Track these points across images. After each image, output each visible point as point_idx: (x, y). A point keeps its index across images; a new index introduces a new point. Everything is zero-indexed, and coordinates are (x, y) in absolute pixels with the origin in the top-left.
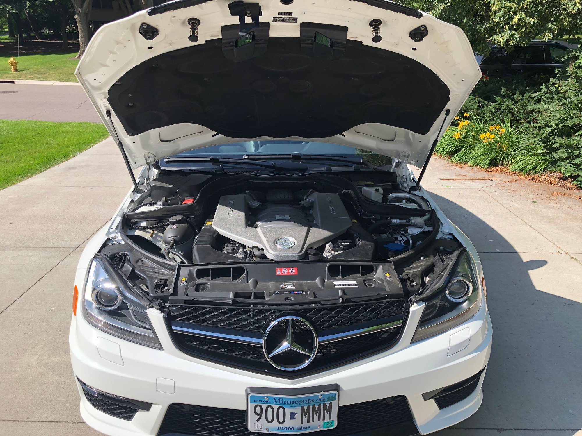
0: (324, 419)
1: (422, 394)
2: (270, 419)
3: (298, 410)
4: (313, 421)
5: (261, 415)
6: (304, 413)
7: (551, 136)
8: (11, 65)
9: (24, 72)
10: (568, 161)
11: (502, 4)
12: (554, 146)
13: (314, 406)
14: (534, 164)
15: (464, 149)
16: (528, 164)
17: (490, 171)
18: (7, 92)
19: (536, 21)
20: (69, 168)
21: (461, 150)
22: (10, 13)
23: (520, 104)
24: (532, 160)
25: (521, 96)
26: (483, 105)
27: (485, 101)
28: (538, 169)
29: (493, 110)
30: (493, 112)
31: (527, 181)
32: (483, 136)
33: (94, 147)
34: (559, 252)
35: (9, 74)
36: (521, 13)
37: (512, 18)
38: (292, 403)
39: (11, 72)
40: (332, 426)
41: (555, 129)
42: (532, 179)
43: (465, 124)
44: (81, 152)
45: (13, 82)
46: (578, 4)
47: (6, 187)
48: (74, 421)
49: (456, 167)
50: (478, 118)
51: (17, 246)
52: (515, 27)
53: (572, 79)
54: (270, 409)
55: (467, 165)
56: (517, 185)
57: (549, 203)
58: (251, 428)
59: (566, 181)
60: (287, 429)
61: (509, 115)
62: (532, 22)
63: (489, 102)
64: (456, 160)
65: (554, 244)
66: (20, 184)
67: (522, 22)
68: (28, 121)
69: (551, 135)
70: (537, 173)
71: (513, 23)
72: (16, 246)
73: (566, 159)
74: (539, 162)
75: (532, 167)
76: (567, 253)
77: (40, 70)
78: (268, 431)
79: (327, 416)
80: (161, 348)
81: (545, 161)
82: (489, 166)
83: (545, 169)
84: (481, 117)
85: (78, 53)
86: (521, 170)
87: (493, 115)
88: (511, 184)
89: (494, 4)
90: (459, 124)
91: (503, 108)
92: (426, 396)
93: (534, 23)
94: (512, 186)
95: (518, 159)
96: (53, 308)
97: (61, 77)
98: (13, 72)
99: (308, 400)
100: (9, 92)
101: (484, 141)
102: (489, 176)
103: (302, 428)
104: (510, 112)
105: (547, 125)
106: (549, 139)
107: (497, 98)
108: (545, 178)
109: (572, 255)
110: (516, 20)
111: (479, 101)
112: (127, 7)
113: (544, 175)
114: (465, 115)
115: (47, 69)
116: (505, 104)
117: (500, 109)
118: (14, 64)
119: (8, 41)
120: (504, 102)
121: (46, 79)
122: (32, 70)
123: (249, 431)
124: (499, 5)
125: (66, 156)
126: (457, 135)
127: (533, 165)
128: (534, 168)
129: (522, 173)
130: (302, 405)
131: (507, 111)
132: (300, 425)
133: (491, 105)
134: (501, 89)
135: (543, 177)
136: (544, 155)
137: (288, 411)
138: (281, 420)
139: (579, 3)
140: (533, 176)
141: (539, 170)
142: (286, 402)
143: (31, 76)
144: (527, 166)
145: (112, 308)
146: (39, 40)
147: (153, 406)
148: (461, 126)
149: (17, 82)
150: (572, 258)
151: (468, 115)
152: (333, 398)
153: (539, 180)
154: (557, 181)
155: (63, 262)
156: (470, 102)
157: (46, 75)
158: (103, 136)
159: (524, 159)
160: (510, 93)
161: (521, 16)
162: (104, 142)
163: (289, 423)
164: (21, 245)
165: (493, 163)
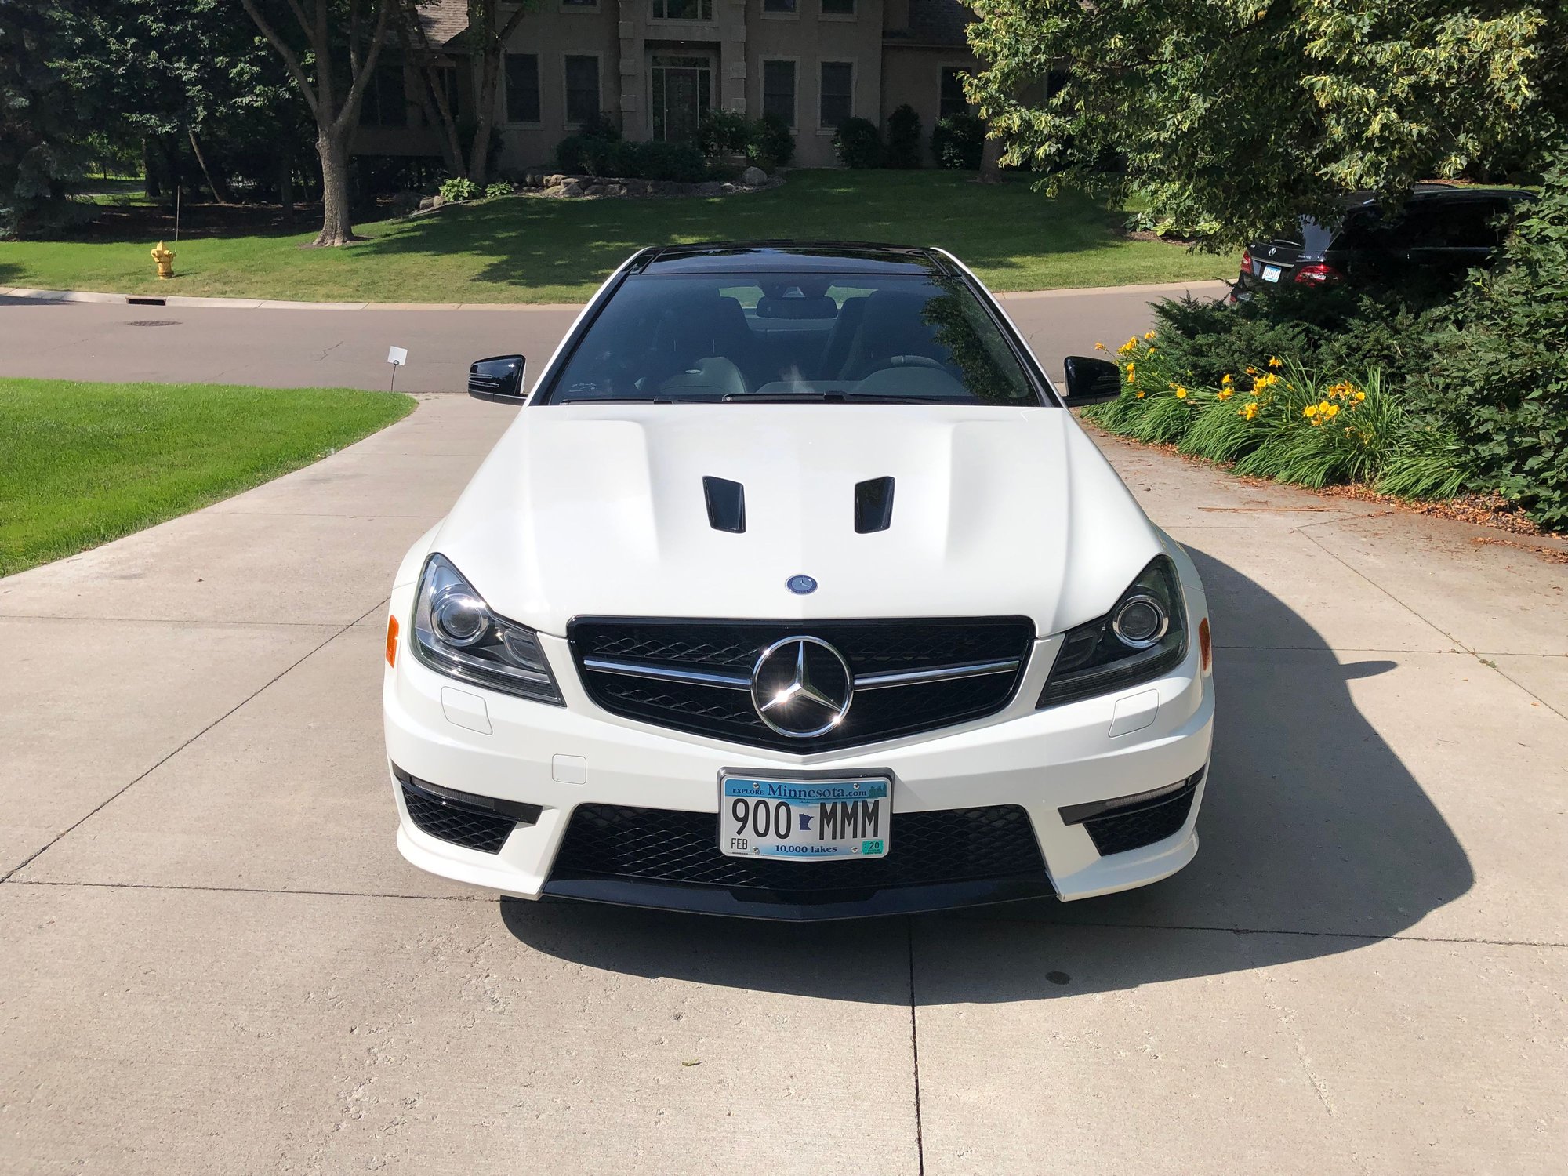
0: (863, 835)
1: (1059, 809)
2: (762, 830)
3: (814, 811)
4: (843, 837)
5: (745, 820)
6: (827, 817)
7: (1474, 407)
8: (156, 260)
9: (189, 278)
10: (1513, 464)
11: (1341, 90)
12: (1482, 430)
13: (844, 805)
14: (1435, 476)
15: (1266, 443)
16: (1422, 476)
17: (1328, 495)
18: (151, 324)
19: (1425, 130)
20: (314, 480)
21: (1258, 447)
22: (153, 136)
23: (1408, 336)
24: (1429, 466)
25: (1411, 316)
26: (1319, 339)
27: (1323, 329)
28: (1445, 488)
29: (1343, 352)
30: (1341, 356)
31: (1416, 516)
32: (1312, 411)
33: (369, 438)
34: (1454, 651)
35: (152, 282)
36: (1388, 112)
37: (1368, 123)
38: (803, 796)
39: (156, 279)
40: (879, 852)
41: (1482, 389)
42: (1429, 511)
43: (1269, 383)
44: (338, 449)
45: (162, 303)
46: (1524, 89)
47: (179, 515)
48: (376, 893)
49: (1243, 485)
50: (1303, 369)
51: (221, 620)
52: (1377, 144)
53: (1518, 266)
54: (762, 808)
55: (1273, 482)
56: (1390, 523)
57: (1460, 560)
58: (727, 848)
59: (1512, 514)
60: (795, 850)
61: (1383, 363)
62: (1415, 133)
63: (1333, 332)
64: (1246, 471)
65: (1448, 635)
66: (208, 509)
67: (1391, 133)
68: (208, 386)
69: (1474, 403)
70: (1442, 497)
71: (1369, 134)
72: (219, 620)
73: (1509, 459)
74: (1448, 471)
75: (1430, 483)
76: (1473, 653)
77: (228, 274)
78: (758, 854)
79: (870, 828)
80: (562, 704)
81: (1463, 467)
82: (1327, 485)
83: (1462, 488)
84: (1312, 367)
85: (321, 234)
86: (1404, 491)
87: (1340, 363)
88: (1374, 520)
89: (1323, 90)
90: (1256, 383)
91: (1367, 347)
92: (1070, 815)
93: (1420, 134)
94: (1376, 523)
95: (1398, 464)
96: (311, 725)
97: (278, 290)
98: (161, 278)
99: (834, 790)
100: (157, 323)
101: (1313, 422)
102: (1325, 505)
103: (823, 850)
104: (1385, 357)
105: (1465, 382)
106: (1469, 414)
107: (1355, 322)
108: (1462, 507)
109: (1483, 657)
110: (1375, 127)
111: (1307, 331)
112: (442, 121)
113: (1459, 501)
114: (1272, 362)
115: (243, 270)
116: (1372, 336)
117: (1359, 348)
118: (166, 260)
119: (145, 205)
120: (1369, 332)
121: (242, 294)
122: (207, 273)
123: (721, 854)
124: (1334, 92)
125: (305, 456)
126: (1249, 409)
127: (1433, 478)
128: (1437, 485)
129: (1406, 497)
130: (822, 801)
131: (1376, 353)
132: (818, 843)
133: (1338, 340)
134: (1361, 300)
135: (1458, 506)
136: (1458, 454)
137: (797, 811)
138: (783, 831)
139: (1527, 86)
140: (1433, 505)
141: (1449, 490)
142: (793, 793)
143: (207, 288)
144: (1418, 481)
145: (470, 640)
146: (222, 204)
147: (544, 813)
148: (1258, 389)
149: (172, 301)
150: (1483, 662)
151: (1278, 363)
152: (879, 792)
153: (1447, 514)
154: (1489, 516)
155: (322, 650)
156: (1286, 333)
157: (241, 286)
158: (387, 416)
159: (1413, 466)
160: (1385, 309)
161: (1388, 118)
162: (390, 429)
163: (797, 837)
164: (229, 619)
165: (1337, 477)
